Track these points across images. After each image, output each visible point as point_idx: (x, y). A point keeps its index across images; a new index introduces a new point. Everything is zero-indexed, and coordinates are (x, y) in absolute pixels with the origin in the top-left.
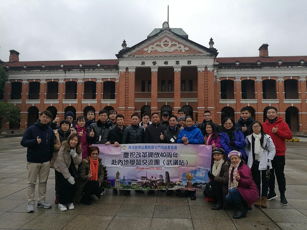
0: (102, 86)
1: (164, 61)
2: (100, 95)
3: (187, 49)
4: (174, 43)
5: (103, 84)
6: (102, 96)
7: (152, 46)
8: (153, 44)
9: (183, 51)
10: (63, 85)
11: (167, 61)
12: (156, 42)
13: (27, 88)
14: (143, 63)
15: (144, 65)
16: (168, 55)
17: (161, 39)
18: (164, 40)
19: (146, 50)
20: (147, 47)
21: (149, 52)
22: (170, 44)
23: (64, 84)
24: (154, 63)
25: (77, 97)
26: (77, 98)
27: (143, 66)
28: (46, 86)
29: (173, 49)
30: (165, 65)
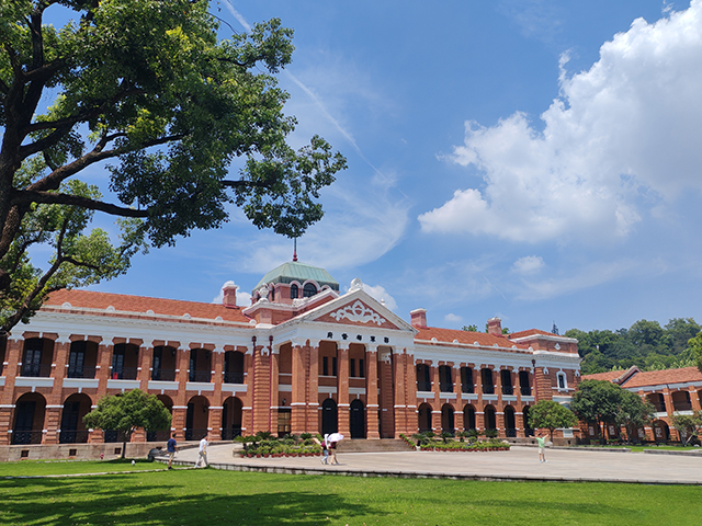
0: (224, 359)
2: (219, 376)
3: (383, 321)
4: (368, 310)
5: (224, 356)
6: (223, 378)
7: (340, 311)
8: (342, 308)
9: (379, 324)
10: (150, 352)
11: (360, 334)
12: (346, 305)
14: (330, 335)
15: (331, 338)
16: (362, 326)
17: (353, 303)
18: (355, 305)
19: (333, 315)
20: (335, 311)
21: (338, 319)
23: (152, 351)
24: (345, 336)
25: (176, 376)
26: (176, 379)
27: (329, 339)
28: (112, 351)
29: (366, 319)
30: (358, 341)
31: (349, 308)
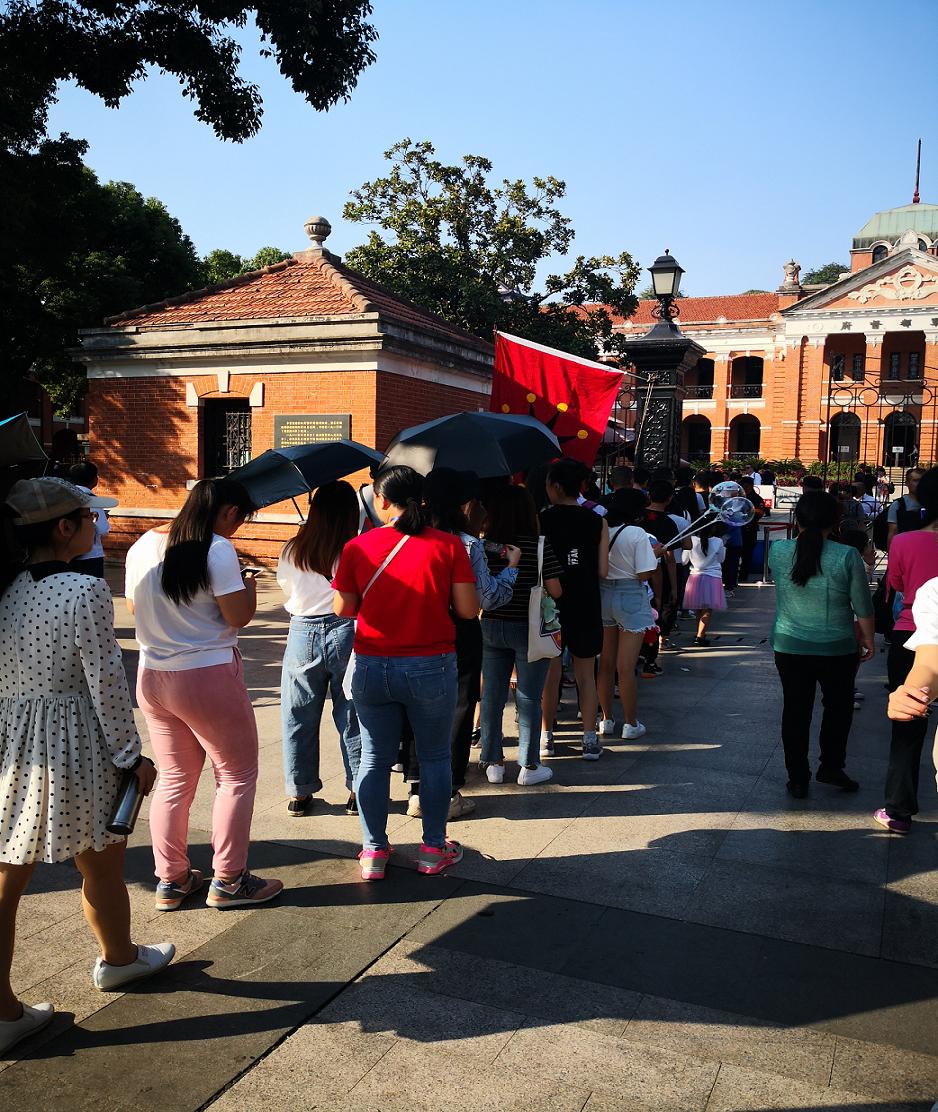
1: (902, 319)
4: (927, 278)
7: (870, 287)
8: (873, 282)
11: (908, 318)
12: (882, 277)
14: (846, 325)
15: (849, 329)
16: (911, 306)
17: (897, 270)
18: (902, 272)
20: (859, 289)
21: (863, 300)
22: (918, 280)
27: (846, 331)
29: (925, 291)
30: (904, 329)
31: (887, 279)
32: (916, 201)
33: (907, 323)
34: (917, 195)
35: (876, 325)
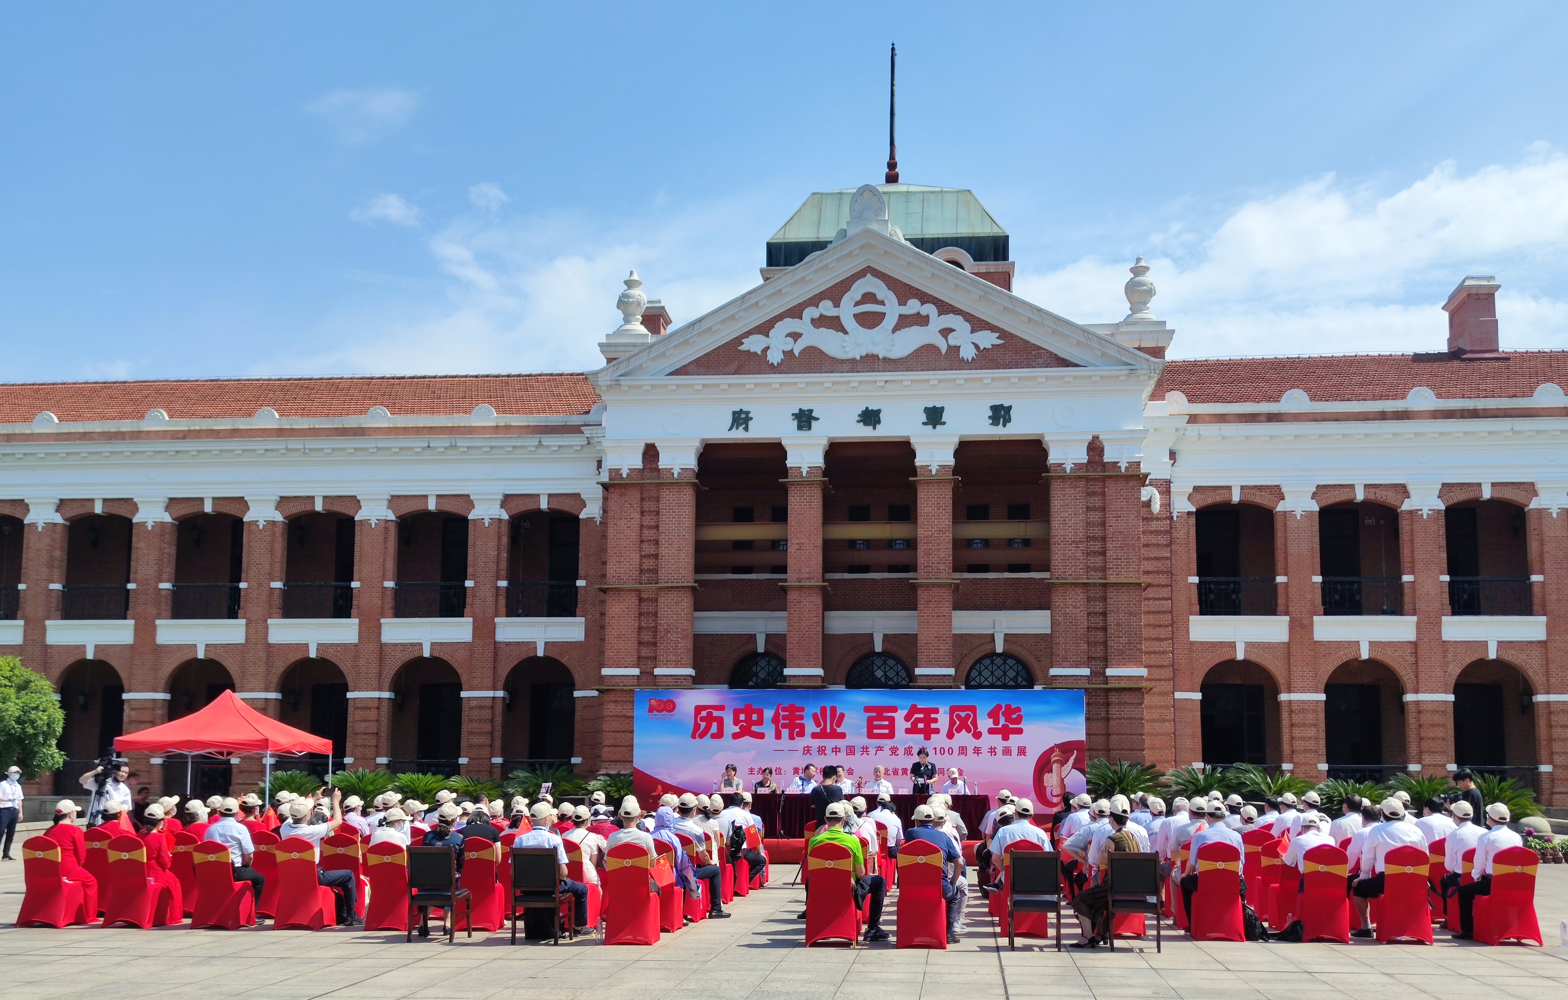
0: (505, 540)
1: (860, 407)
2: (487, 594)
5: (505, 529)
6: (502, 601)
8: (796, 312)
10: (274, 534)
11: (873, 407)
12: (814, 301)
13: (57, 553)
14: (741, 419)
15: (746, 429)
16: (879, 375)
17: (844, 286)
20: (764, 329)
23: (279, 530)
25: (355, 602)
26: (354, 611)
27: (738, 434)
28: (167, 538)
30: (865, 433)
31: (826, 308)
32: (892, 178)
33: (870, 417)
34: (892, 165)
35: (805, 419)
